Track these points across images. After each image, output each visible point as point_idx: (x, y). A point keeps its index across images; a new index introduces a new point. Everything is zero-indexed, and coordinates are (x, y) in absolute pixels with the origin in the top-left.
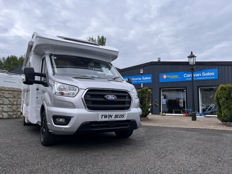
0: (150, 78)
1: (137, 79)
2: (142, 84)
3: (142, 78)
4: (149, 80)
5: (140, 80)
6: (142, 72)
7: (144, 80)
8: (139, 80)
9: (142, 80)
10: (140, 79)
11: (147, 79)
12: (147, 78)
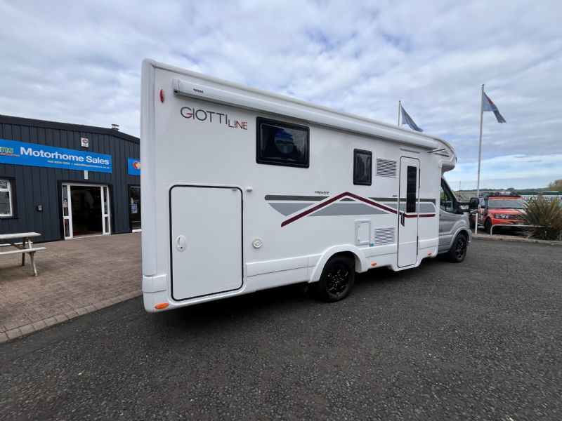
0: (107, 162)
1: (69, 157)
2: (86, 173)
3: (85, 159)
4: (104, 165)
5: (79, 162)
6: (87, 145)
7: (92, 164)
8: (76, 162)
9: (85, 162)
10: (80, 159)
11: (102, 162)
12: (98, 161)
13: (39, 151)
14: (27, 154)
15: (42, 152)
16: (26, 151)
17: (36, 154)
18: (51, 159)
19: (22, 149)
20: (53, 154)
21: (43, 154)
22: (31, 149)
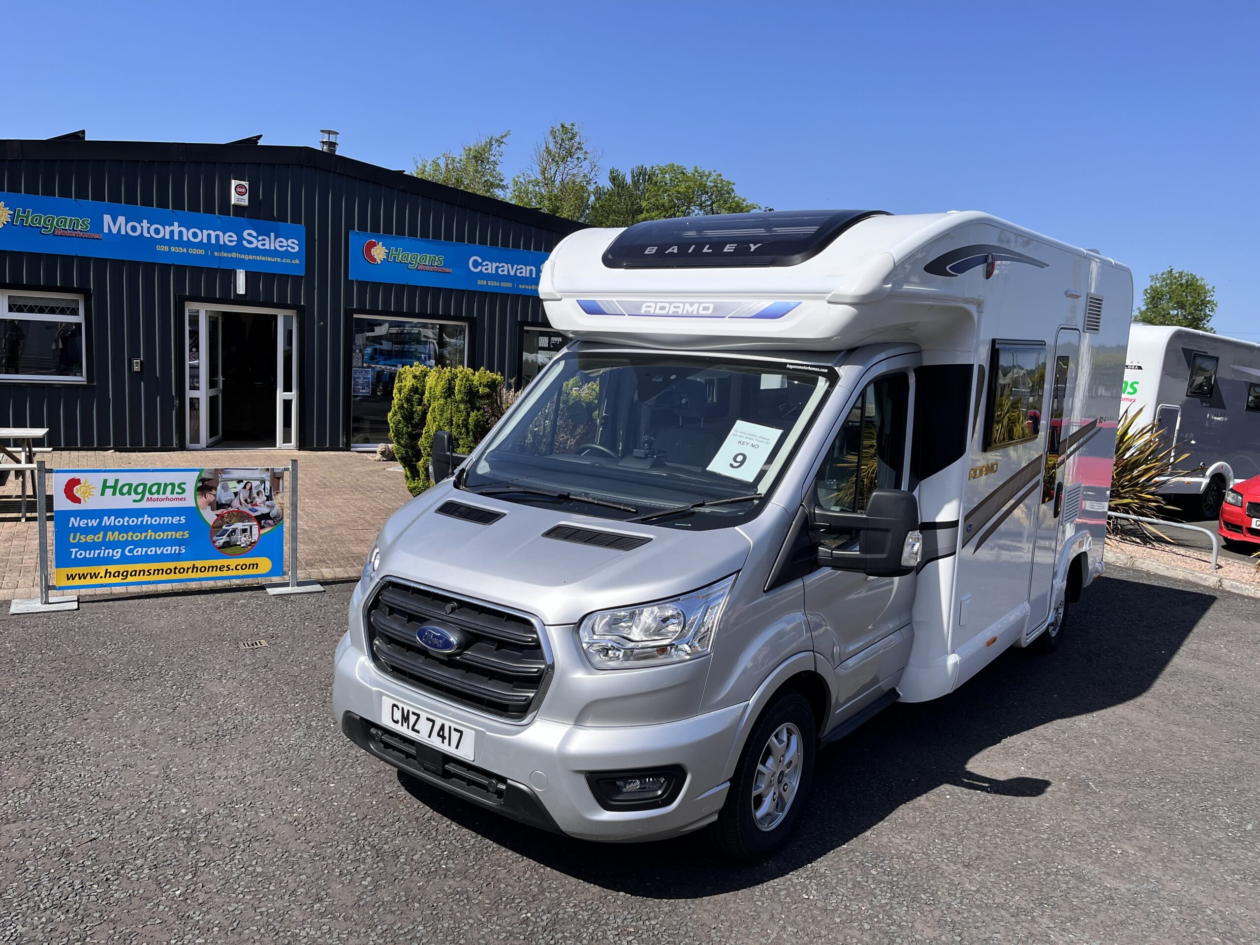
0: (293, 244)
1: (202, 236)
2: (240, 278)
3: (241, 238)
4: (287, 254)
6: (245, 201)
7: (257, 251)
8: (218, 247)
9: (239, 248)
11: (278, 246)
12: (271, 243)
17: (134, 229)
18: (163, 241)
19: (107, 218)
20: (168, 229)
21: (149, 228)
22: (124, 218)
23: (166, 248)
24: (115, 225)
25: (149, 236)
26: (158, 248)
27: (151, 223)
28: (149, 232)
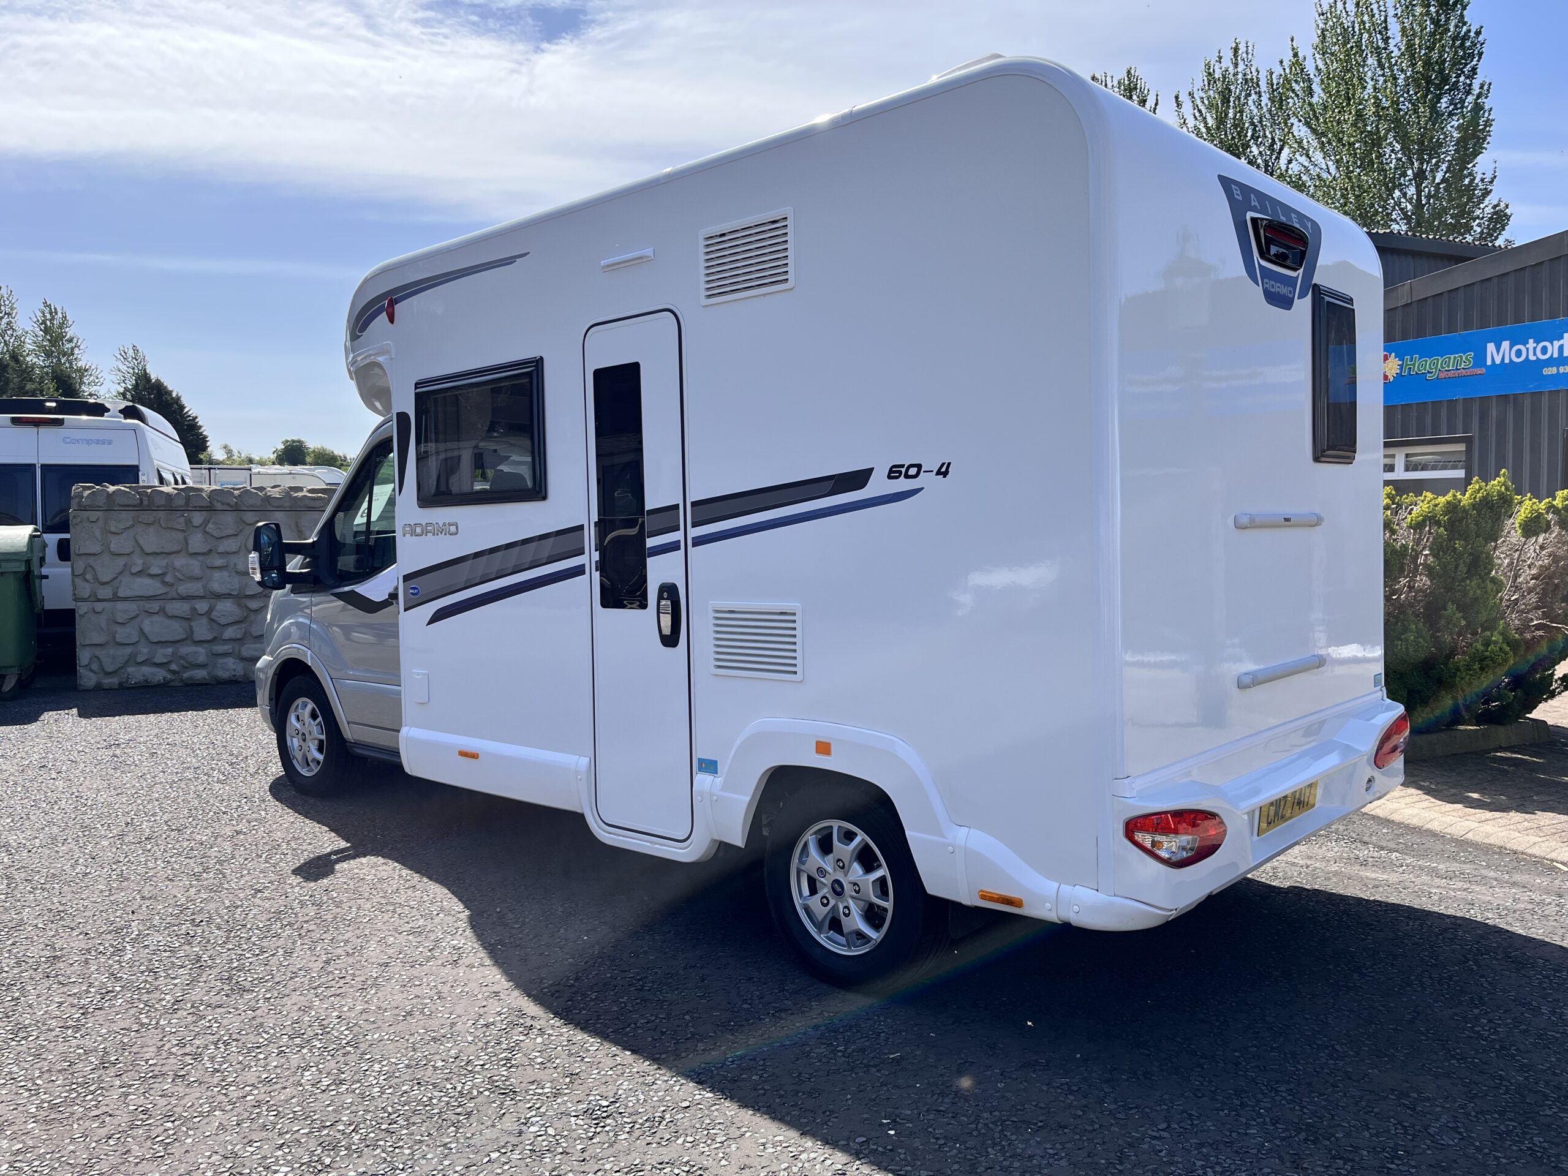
13: (1525, 343)
14: (1498, 361)
15: (1531, 344)
16: (1500, 353)
17: (1519, 353)
18: (1551, 362)
19: (1491, 347)
20: (1556, 344)
21: (1535, 348)
22: (1508, 342)
23: (1554, 370)
24: (1498, 352)
25: (1534, 358)
26: (1547, 371)
27: (1537, 342)
28: (1535, 354)
